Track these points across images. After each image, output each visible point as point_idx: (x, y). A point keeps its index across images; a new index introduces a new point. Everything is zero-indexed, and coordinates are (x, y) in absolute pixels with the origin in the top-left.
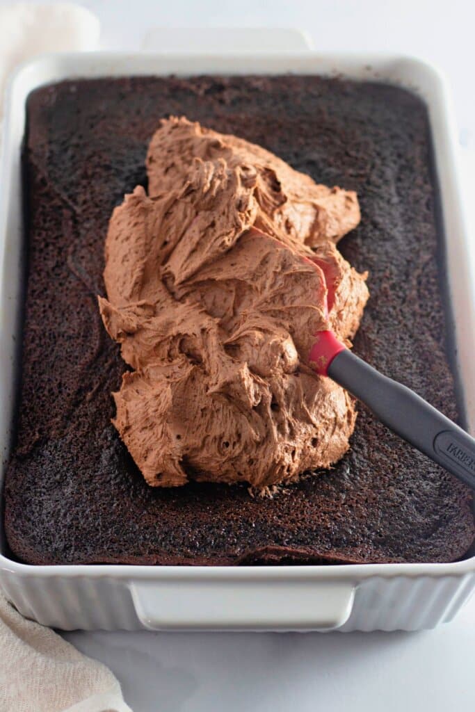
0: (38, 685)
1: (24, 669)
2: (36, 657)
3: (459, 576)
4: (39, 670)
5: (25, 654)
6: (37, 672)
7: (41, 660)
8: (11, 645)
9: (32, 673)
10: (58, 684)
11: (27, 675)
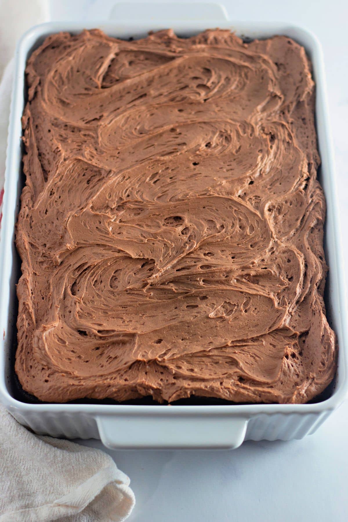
0: (61, 468)
1: (49, 461)
2: (55, 451)
3: (317, 413)
4: (59, 459)
5: (48, 450)
6: (58, 460)
7: (59, 452)
8: (37, 446)
9: (54, 462)
10: (73, 465)
11: (52, 464)
